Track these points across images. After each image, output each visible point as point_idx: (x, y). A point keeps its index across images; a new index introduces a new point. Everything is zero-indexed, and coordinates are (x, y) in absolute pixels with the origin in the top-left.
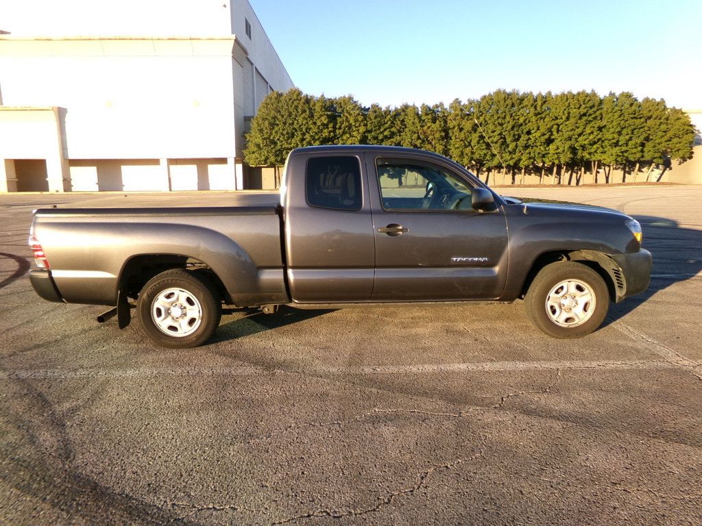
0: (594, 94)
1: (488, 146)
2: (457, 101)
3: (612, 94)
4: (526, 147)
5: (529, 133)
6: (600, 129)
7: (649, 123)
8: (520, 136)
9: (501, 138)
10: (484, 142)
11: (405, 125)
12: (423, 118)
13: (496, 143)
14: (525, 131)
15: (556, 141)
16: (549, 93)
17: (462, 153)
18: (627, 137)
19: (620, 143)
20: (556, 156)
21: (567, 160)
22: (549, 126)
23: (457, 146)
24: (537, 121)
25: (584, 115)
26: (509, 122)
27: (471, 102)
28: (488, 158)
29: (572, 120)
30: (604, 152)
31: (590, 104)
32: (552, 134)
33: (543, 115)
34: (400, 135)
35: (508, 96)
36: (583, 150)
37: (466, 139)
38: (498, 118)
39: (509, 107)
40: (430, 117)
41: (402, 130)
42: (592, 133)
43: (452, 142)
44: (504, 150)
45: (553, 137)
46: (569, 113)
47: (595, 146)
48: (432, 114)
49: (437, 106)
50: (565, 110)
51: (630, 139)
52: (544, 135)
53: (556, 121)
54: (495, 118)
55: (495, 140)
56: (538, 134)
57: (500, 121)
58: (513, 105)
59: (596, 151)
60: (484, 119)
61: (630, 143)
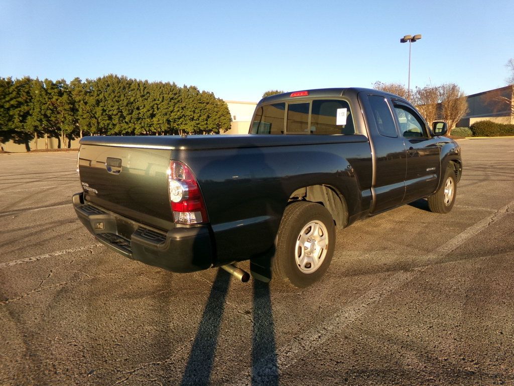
0: (175, 85)
1: (110, 118)
2: (78, 80)
3: (185, 87)
5: (138, 109)
6: (182, 108)
7: (208, 106)
8: (132, 111)
9: (119, 112)
10: (106, 114)
11: (31, 96)
12: (49, 91)
13: (115, 115)
14: (135, 107)
15: (157, 116)
16: (147, 81)
17: (90, 124)
18: (198, 115)
19: (195, 118)
20: (158, 126)
21: (166, 129)
22: (151, 105)
23: (84, 117)
24: (143, 101)
25: (172, 99)
26: (123, 100)
27: (89, 82)
28: (110, 126)
29: (165, 102)
30: (186, 124)
31: (174, 92)
32: (153, 111)
33: (146, 97)
34: (27, 105)
35: (119, 81)
36: (174, 122)
37: (91, 111)
38: (115, 96)
39: (121, 89)
40: (56, 90)
41: (28, 100)
42: (178, 111)
43: (80, 112)
44: (122, 121)
45: (155, 113)
46: (163, 97)
47: (181, 120)
49: (60, 83)
50: (160, 95)
51: (200, 116)
52: (149, 111)
53: (156, 102)
54: (113, 96)
55: (115, 113)
56: (145, 110)
57: (117, 98)
58: (124, 88)
59: (181, 123)
60: (104, 96)
61: (200, 118)
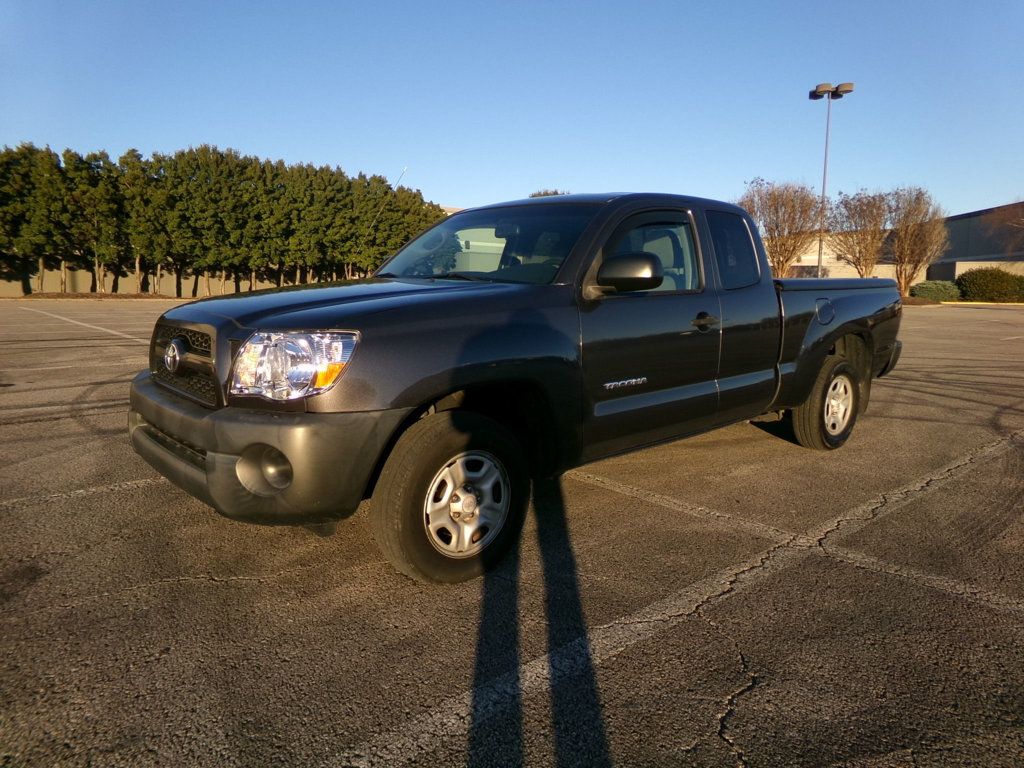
0: (340, 173)
1: (197, 233)
2: (134, 155)
3: (362, 177)
4: (257, 239)
5: (258, 217)
6: (352, 220)
7: (408, 218)
8: (245, 223)
9: (216, 222)
10: (189, 226)
11: (33, 184)
12: (71, 175)
13: (209, 229)
14: (252, 214)
15: (298, 233)
16: (281, 163)
17: (151, 242)
18: (385, 234)
19: (378, 241)
20: (299, 254)
21: (315, 261)
22: (286, 210)
23: (141, 229)
24: (268, 201)
25: (332, 200)
26: (226, 199)
27: (159, 160)
28: (197, 251)
29: (317, 206)
30: (360, 253)
31: (337, 186)
32: (291, 223)
33: (276, 194)
34: (22, 202)
35: (221, 159)
36: (334, 248)
37: (157, 219)
38: (210, 190)
39: (224, 175)
40: (84, 173)
41: (25, 191)
42: (343, 225)
43: (132, 221)
44: (223, 241)
45: (293, 227)
46: (312, 196)
47: (348, 244)
48: (88, 169)
49: (95, 157)
50: (306, 190)
51: (389, 237)
52: (280, 222)
53: (296, 205)
54: (205, 189)
55: (207, 224)
56: (272, 221)
57: (212, 194)
58: (230, 174)
59: (349, 251)
60: (187, 190)
61: (390, 242)
